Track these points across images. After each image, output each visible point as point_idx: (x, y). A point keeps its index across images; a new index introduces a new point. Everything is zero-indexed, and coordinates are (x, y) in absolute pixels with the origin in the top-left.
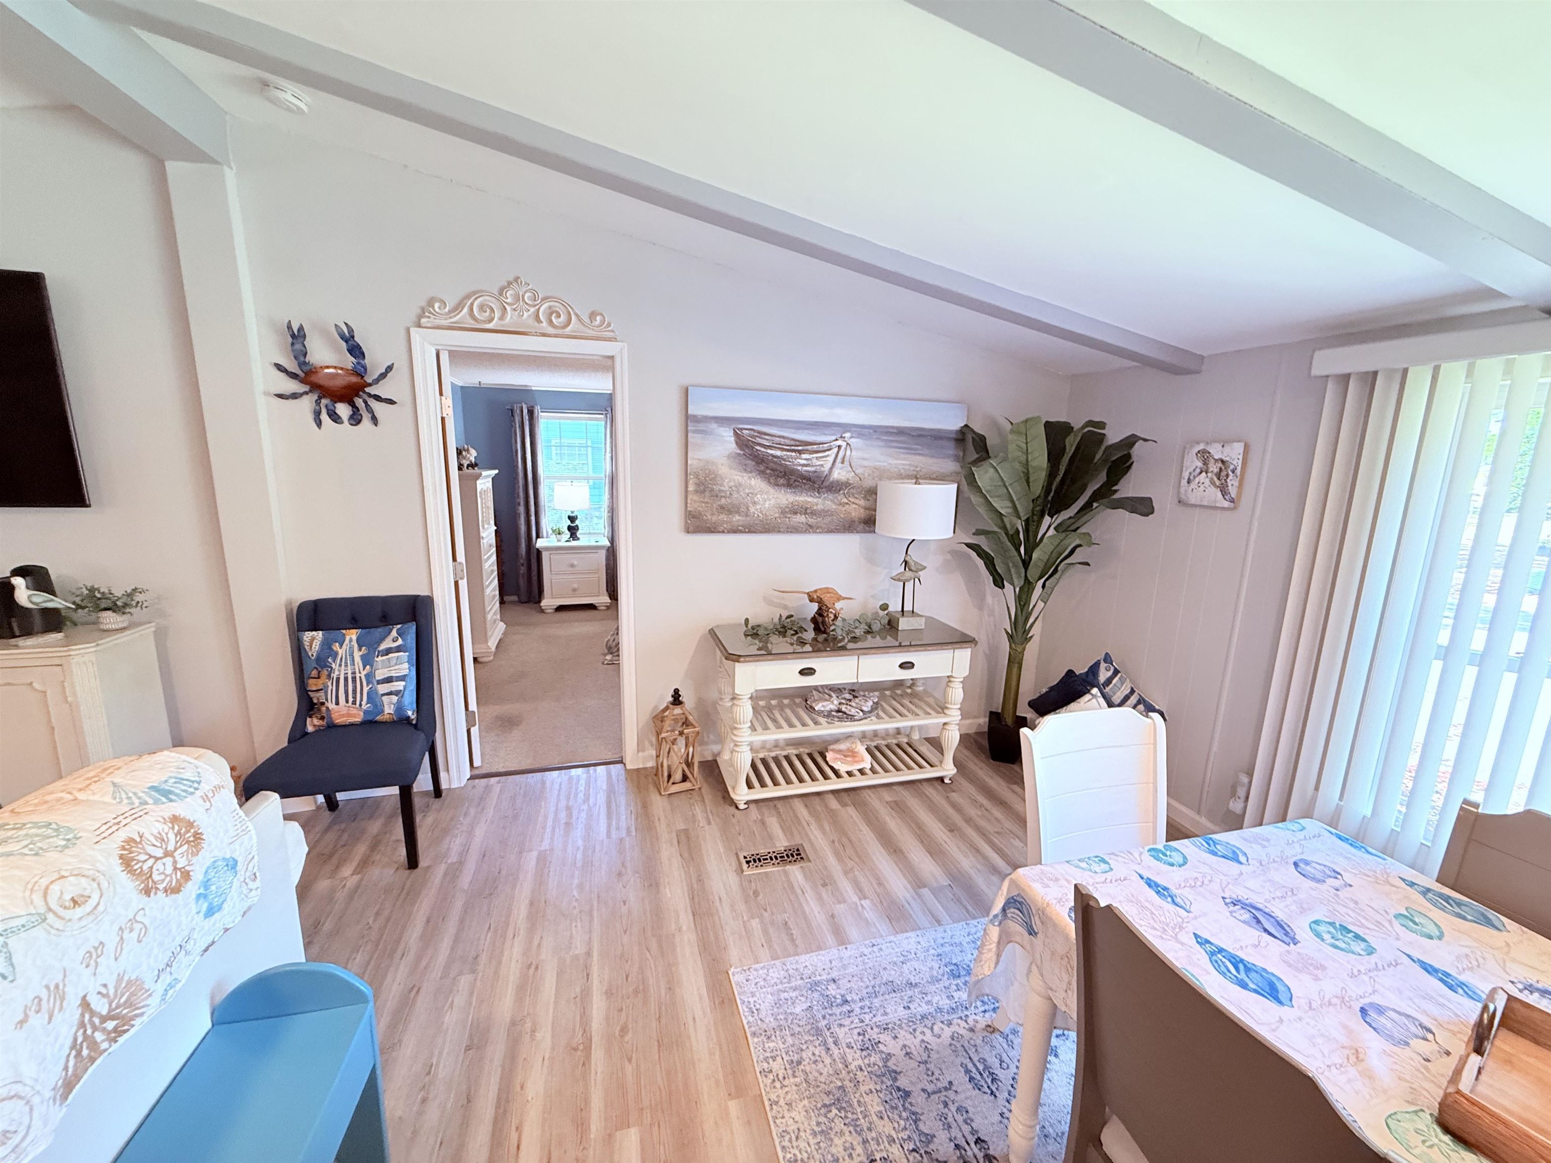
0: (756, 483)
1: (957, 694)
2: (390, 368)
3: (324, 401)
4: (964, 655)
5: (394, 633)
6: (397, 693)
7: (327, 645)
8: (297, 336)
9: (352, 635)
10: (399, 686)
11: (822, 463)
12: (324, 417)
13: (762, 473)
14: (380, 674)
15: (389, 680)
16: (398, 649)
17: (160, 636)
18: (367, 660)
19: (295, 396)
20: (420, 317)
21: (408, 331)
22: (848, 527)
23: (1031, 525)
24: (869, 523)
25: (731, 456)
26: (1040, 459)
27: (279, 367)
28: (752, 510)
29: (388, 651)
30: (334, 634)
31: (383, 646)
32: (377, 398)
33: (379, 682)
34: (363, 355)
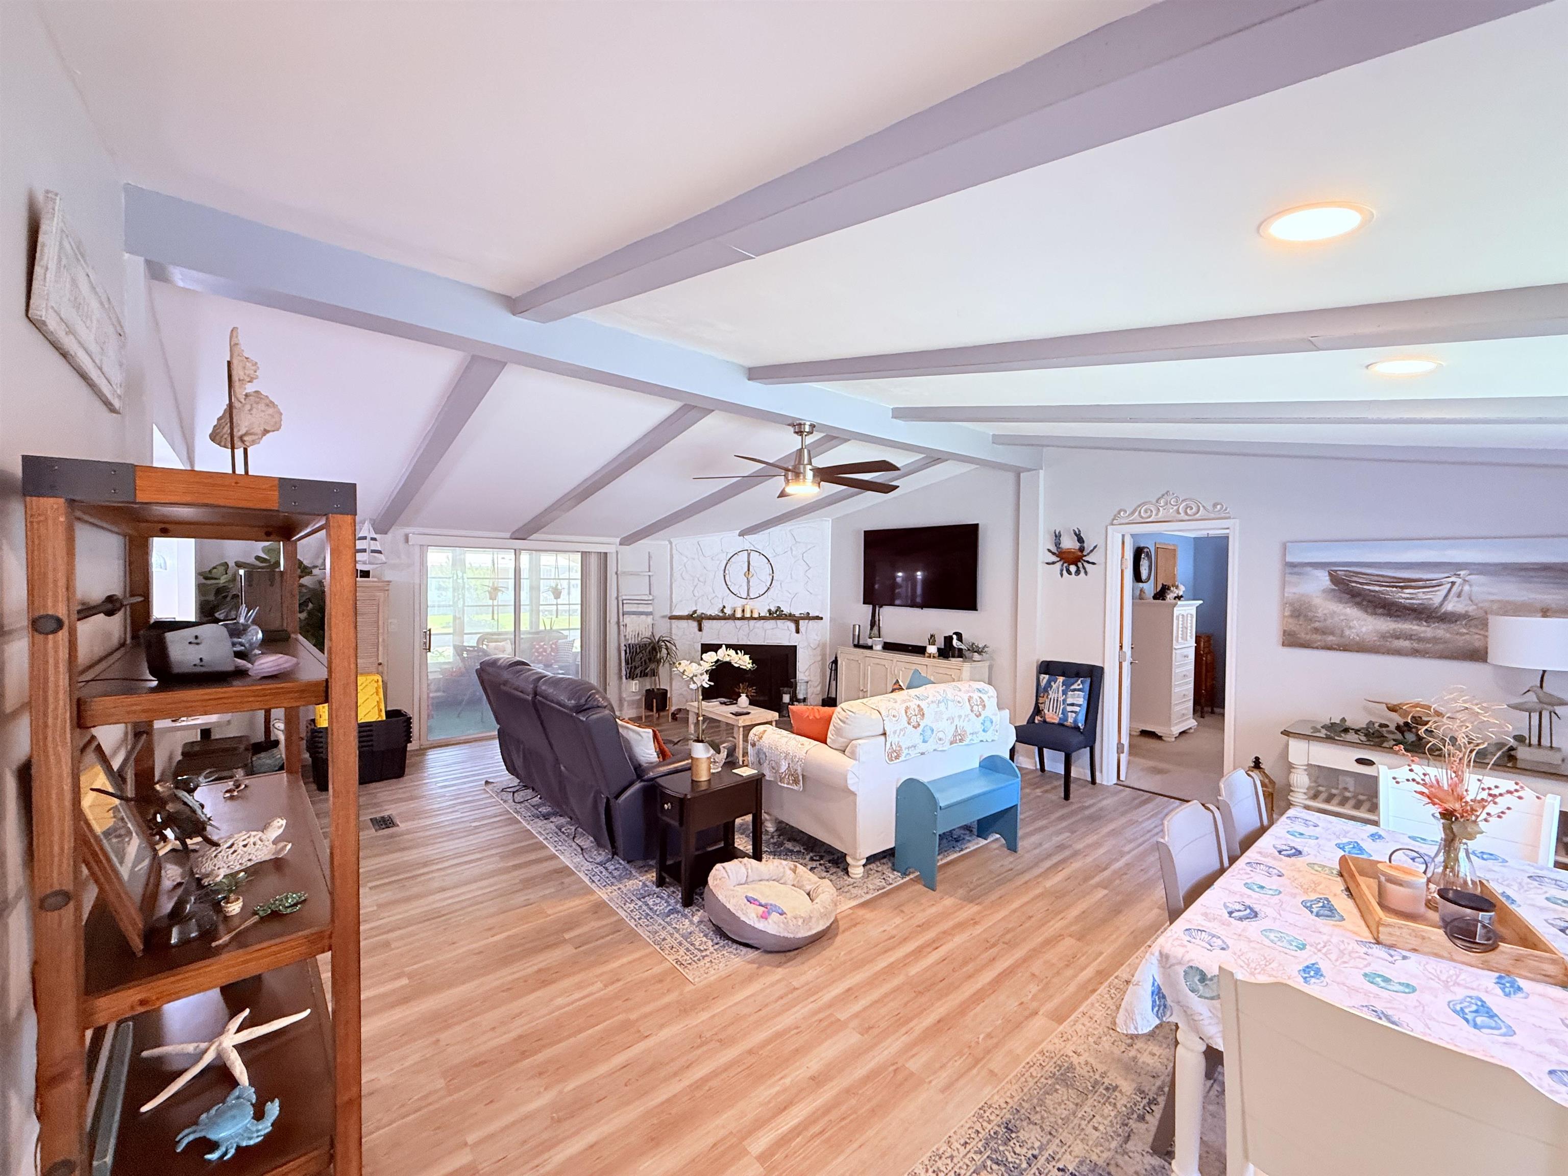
2: (1095, 547)
3: (1065, 565)
5: (1079, 682)
6: (1075, 712)
7: (1049, 682)
8: (1058, 536)
9: (1061, 679)
10: (1077, 709)
12: (1065, 572)
14: (1069, 701)
15: (1072, 705)
16: (1079, 690)
17: (991, 668)
18: (1064, 693)
19: (1053, 563)
20: (1113, 519)
21: (1106, 528)
27: (1049, 551)
29: (1075, 690)
30: (1053, 677)
31: (1073, 687)
32: (1088, 562)
33: (1069, 705)
34: (1083, 542)
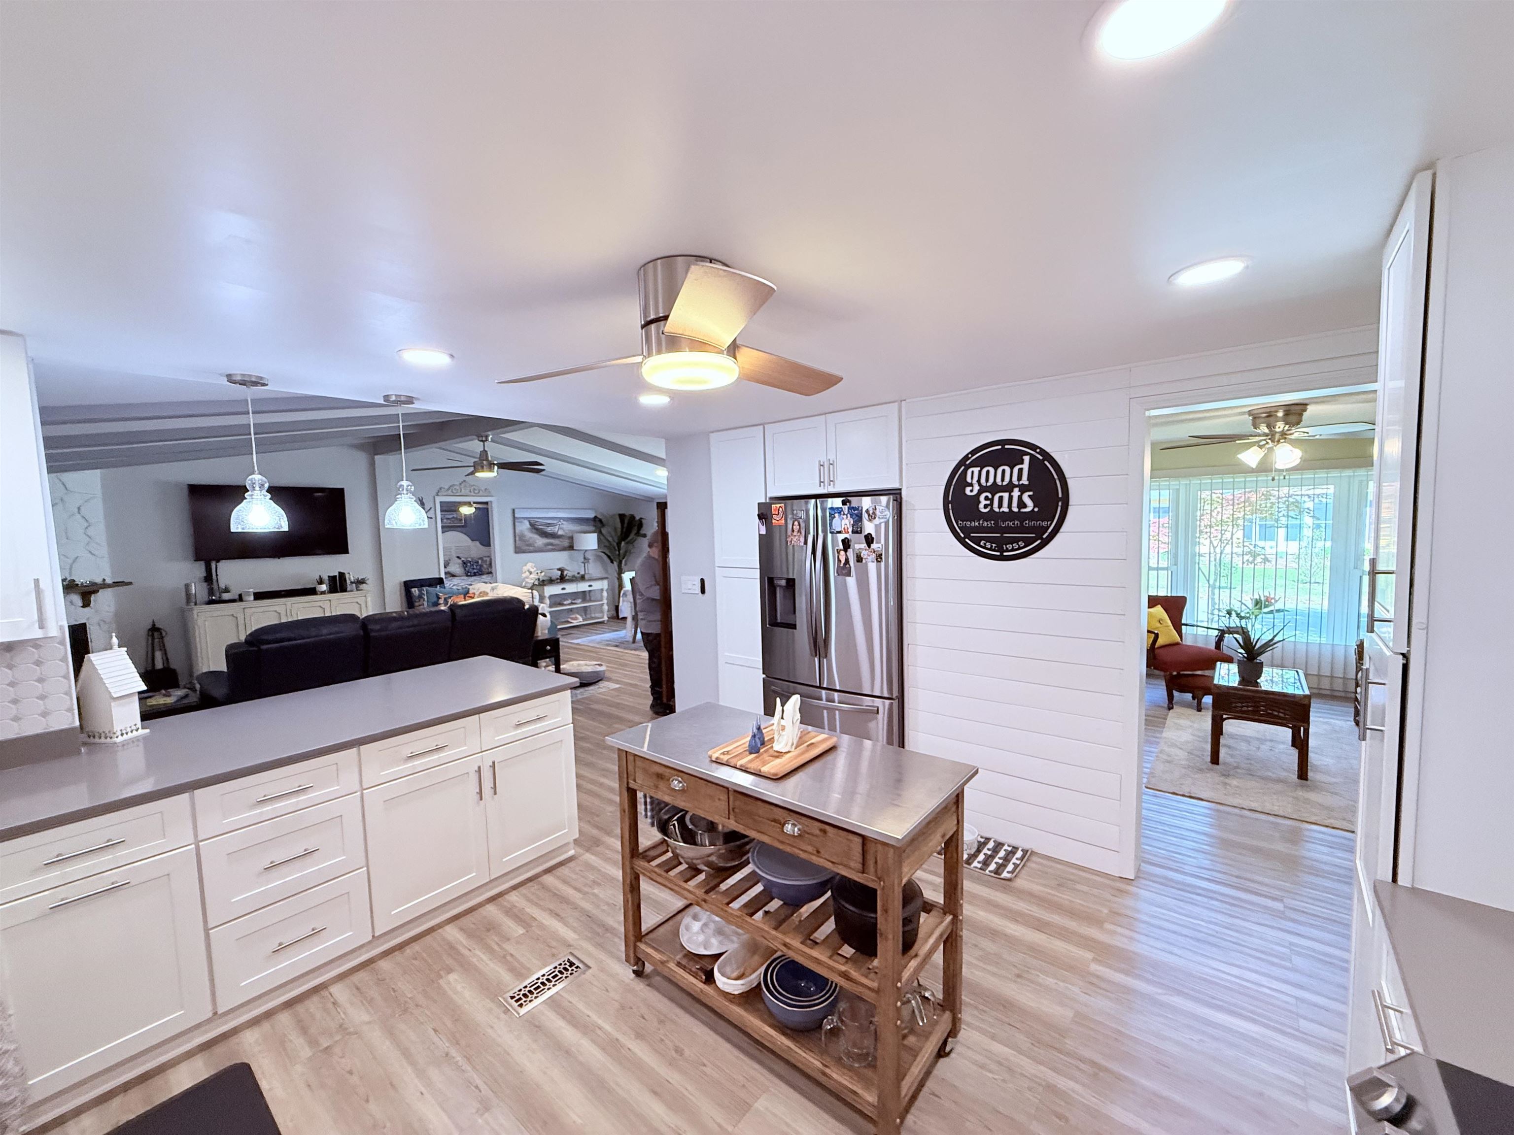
0: (536, 536)
1: (605, 594)
2: (430, 508)
4: (605, 582)
11: (555, 529)
13: (536, 533)
20: (438, 493)
21: (434, 497)
22: (564, 549)
23: (619, 544)
24: (571, 548)
25: (528, 529)
26: (619, 525)
28: (536, 545)
34: (424, 505)
